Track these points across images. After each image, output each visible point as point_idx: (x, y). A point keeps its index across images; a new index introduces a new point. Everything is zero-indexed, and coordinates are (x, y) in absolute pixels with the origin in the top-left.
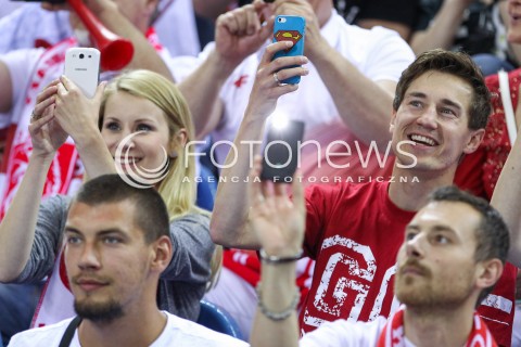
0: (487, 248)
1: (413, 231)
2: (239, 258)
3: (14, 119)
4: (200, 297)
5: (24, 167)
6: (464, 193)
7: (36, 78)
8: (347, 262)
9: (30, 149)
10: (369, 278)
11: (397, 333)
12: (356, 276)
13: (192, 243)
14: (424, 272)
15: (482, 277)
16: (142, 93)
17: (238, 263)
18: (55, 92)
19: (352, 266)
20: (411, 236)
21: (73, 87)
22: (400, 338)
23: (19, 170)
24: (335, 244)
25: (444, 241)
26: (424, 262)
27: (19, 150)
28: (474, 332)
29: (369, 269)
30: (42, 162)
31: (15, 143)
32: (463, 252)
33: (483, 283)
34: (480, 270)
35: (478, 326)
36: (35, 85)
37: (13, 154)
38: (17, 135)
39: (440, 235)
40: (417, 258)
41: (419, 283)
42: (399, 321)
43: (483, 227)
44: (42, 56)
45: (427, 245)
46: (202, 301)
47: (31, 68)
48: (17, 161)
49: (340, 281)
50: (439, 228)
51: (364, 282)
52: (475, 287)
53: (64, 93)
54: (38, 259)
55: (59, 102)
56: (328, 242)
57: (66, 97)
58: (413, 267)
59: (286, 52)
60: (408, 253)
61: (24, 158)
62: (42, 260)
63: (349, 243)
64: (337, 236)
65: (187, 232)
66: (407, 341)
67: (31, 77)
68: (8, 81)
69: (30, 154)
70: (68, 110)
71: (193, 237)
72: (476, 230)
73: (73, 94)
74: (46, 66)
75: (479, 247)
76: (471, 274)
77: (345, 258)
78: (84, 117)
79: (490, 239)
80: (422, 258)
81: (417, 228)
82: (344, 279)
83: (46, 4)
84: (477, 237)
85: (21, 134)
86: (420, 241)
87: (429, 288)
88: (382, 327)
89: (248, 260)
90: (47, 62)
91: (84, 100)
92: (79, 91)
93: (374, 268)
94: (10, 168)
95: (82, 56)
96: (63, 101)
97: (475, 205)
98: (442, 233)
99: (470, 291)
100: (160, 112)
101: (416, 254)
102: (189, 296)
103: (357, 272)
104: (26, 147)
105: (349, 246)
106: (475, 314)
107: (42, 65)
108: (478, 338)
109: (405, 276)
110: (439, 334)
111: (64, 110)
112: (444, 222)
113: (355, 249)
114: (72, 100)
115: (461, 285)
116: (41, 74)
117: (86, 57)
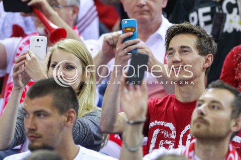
0: (237, 112)
1: (200, 103)
3: (8, 72)
6: (226, 85)
7: (18, 51)
8: (162, 132)
10: (174, 137)
11: (191, 154)
12: (168, 138)
14: (206, 123)
15: (234, 126)
16: (69, 50)
18: (25, 58)
19: (165, 134)
20: (200, 105)
21: (33, 55)
22: (192, 156)
23: (10, 95)
24: (155, 125)
25: (216, 108)
26: (206, 118)
27: (10, 85)
28: (229, 152)
29: (173, 133)
30: (19, 92)
31: (8, 82)
32: (225, 114)
33: (234, 129)
34: (233, 123)
35: (231, 149)
36: (18, 55)
37: (7, 88)
38: (9, 79)
39: (214, 105)
40: (203, 116)
41: (203, 127)
42: (192, 148)
43: (235, 102)
44: (21, 41)
45: (208, 110)
47: (15, 47)
48: (9, 91)
49: (160, 142)
50: (214, 102)
51: (172, 139)
52: (230, 131)
53: (29, 59)
54: (17, 137)
55: (26, 63)
56: (152, 124)
57: (30, 61)
58: (200, 120)
59: (129, 38)
60: (198, 113)
62: (19, 138)
63: (162, 123)
64: (156, 121)
66: (196, 157)
67: (16, 51)
68: (5, 53)
70: (31, 67)
71: (95, 124)
72: (232, 103)
73: (34, 59)
74: (23, 45)
75: (233, 112)
76: (229, 124)
77: (161, 131)
78: (39, 70)
79: (238, 108)
80: (205, 116)
81: (203, 101)
82: (162, 141)
83: (23, 13)
84: (232, 106)
85: (11, 78)
86: (205, 107)
87: (208, 130)
88: (184, 151)
90: (24, 43)
91: (38, 61)
92: (36, 58)
93: (175, 132)
94: (5, 94)
95: (38, 40)
96: (29, 63)
97: (232, 91)
98: (215, 104)
99: (228, 133)
100: (78, 60)
101: (202, 114)
103: (168, 136)
105: (162, 124)
106: (229, 143)
107: (21, 45)
108: (231, 155)
109: (196, 124)
110: (212, 153)
111: (29, 67)
112: (217, 99)
113: (165, 125)
114: (33, 62)
115: (224, 130)
116: (21, 49)
117: (40, 40)
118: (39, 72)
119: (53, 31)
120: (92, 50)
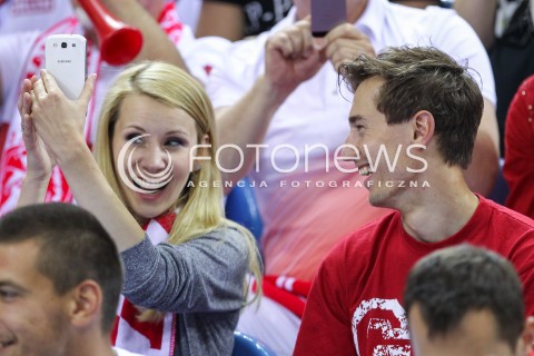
2: (284, 283)
3: (6, 118)
4: (233, 328)
5: (18, 175)
9: (24, 153)
10: (406, 336)
12: (391, 338)
13: (213, 265)
17: (283, 289)
19: (384, 329)
21: (54, 89)
23: (12, 180)
27: (12, 154)
29: (403, 325)
31: (7, 146)
37: (4, 159)
38: (9, 137)
44: (38, 40)
46: (237, 333)
47: (24, 55)
48: (10, 169)
49: (376, 351)
53: (43, 96)
56: (358, 315)
57: (44, 102)
61: (17, 164)
63: (374, 303)
65: (205, 252)
67: (25, 66)
69: (24, 160)
70: (47, 118)
71: (213, 259)
77: (374, 322)
78: (66, 126)
82: (379, 347)
85: (14, 135)
89: (295, 285)
91: (68, 103)
92: (60, 94)
94: (2, 176)
95: (64, 45)
102: (219, 326)
103: (391, 334)
104: (21, 151)
107: (37, 51)
113: (382, 307)
116: (37, 62)
117: (69, 45)
118: (65, 131)
119: (110, 35)
120: (208, 69)
